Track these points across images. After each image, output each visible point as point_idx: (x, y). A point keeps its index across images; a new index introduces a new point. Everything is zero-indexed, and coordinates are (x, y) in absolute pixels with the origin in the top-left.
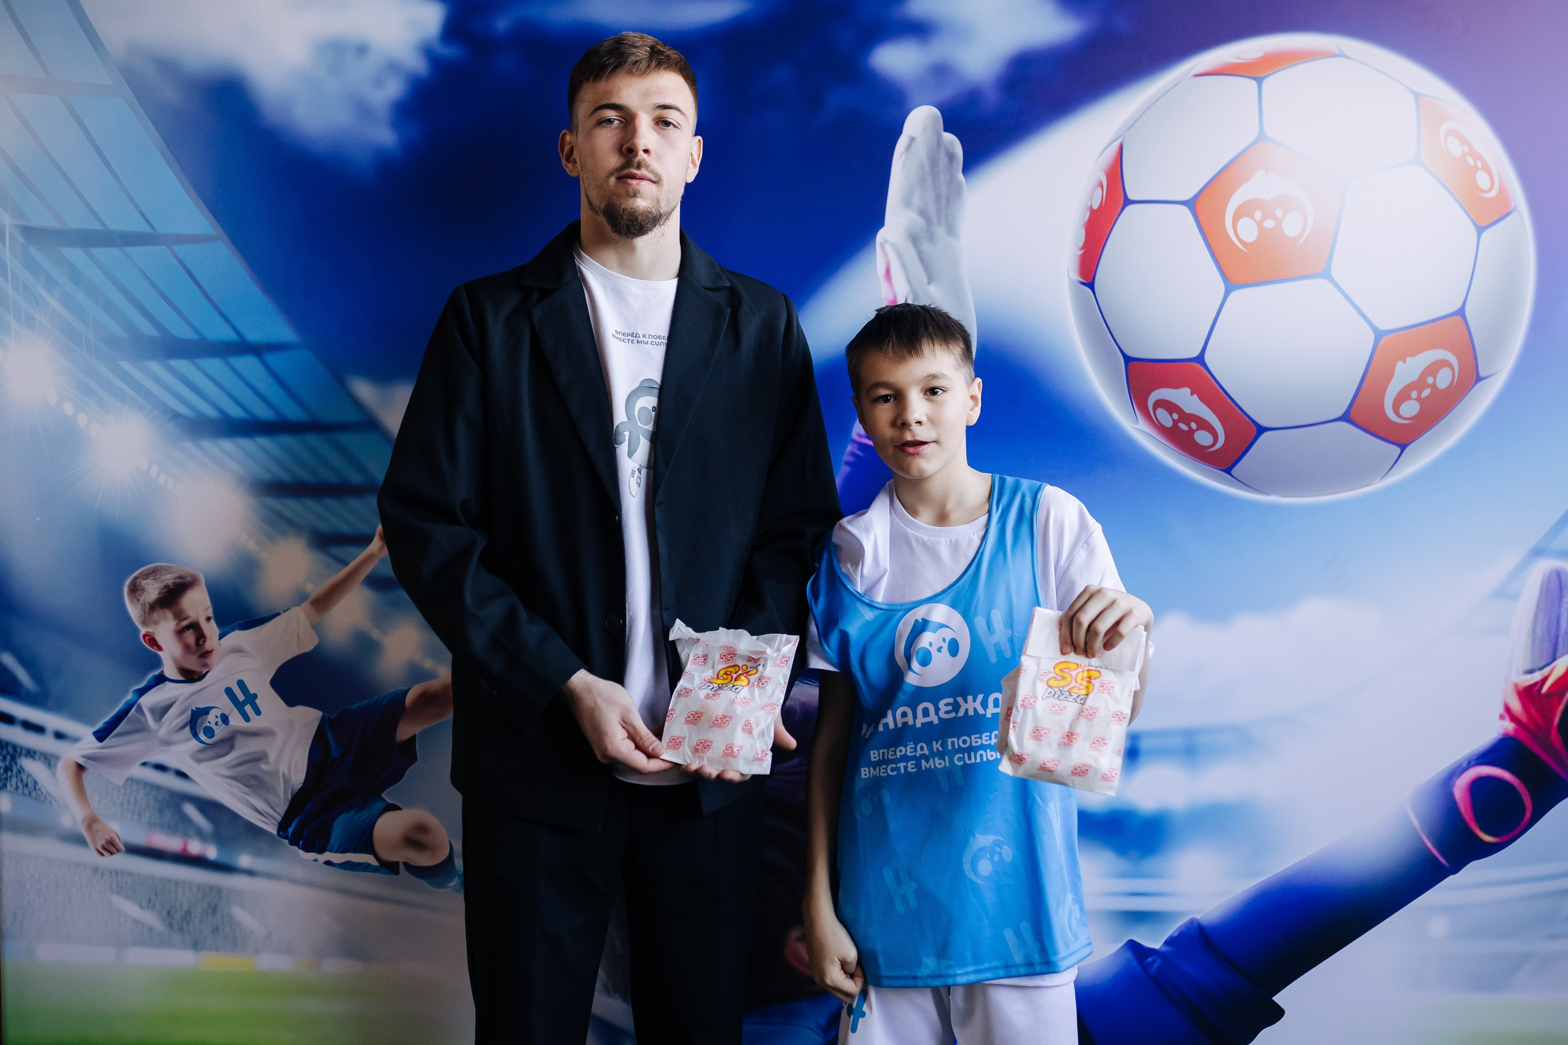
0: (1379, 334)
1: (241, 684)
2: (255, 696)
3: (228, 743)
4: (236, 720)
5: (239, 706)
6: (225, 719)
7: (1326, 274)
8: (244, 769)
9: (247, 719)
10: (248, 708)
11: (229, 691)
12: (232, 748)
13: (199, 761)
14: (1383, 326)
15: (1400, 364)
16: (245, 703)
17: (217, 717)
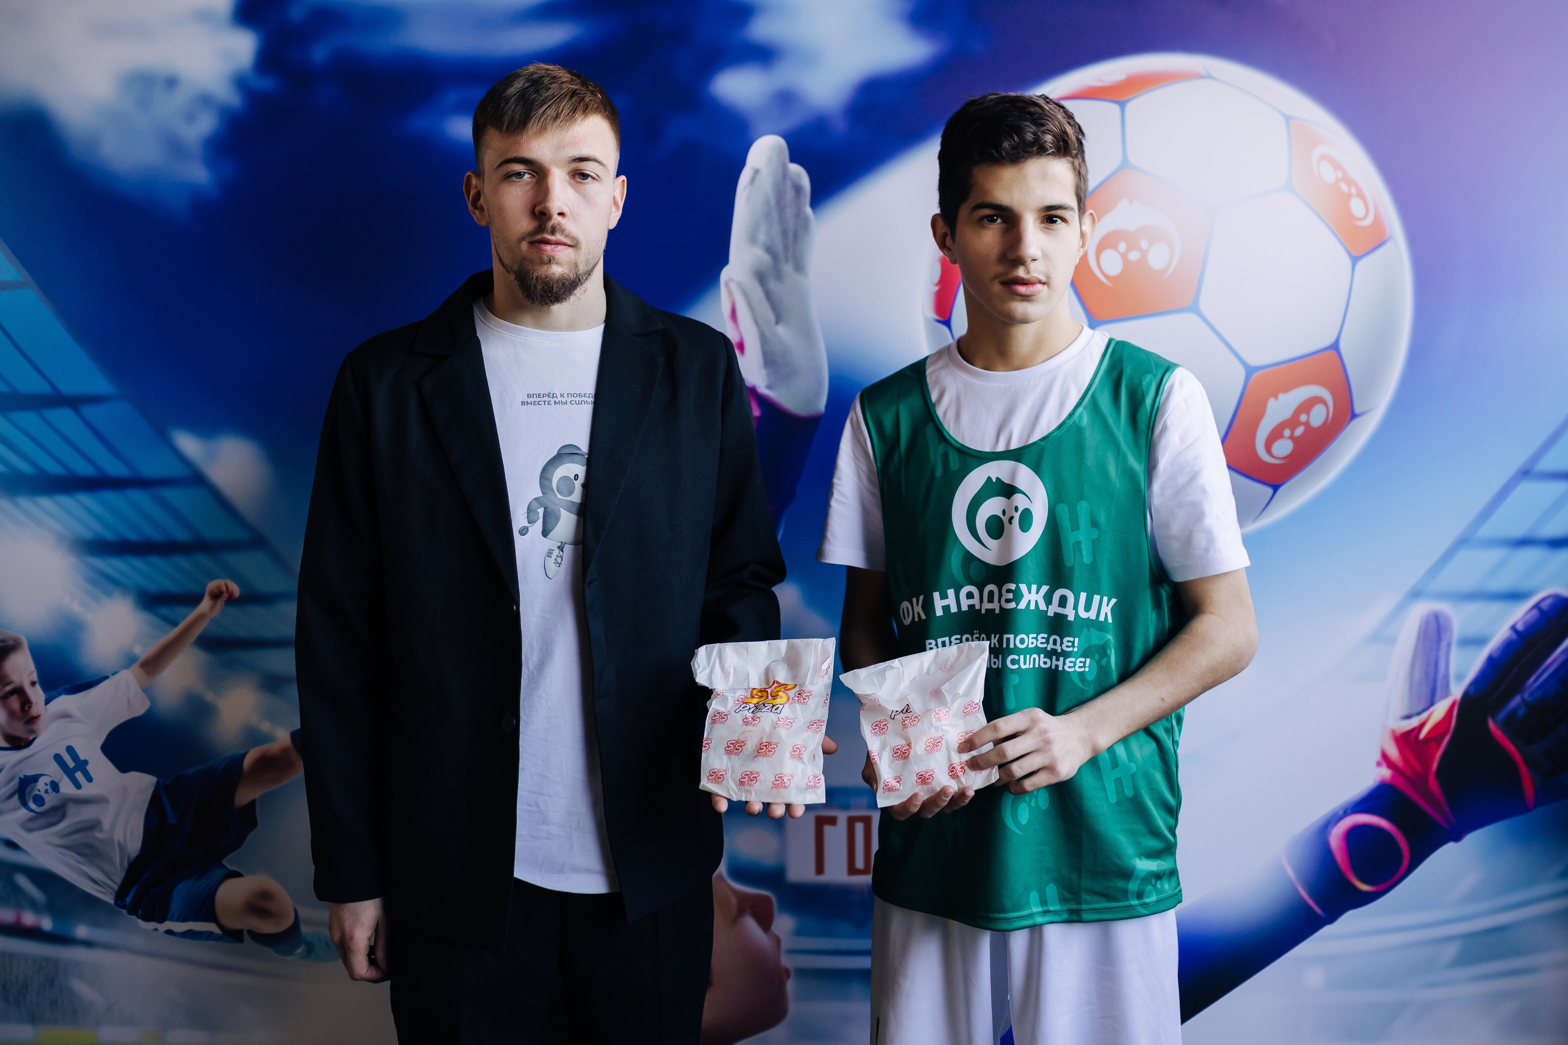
0: (1250, 370)
1: (70, 750)
2: (86, 762)
3: (59, 811)
4: (67, 788)
5: (69, 773)
6: (55, 786)
7: (1194, 308)
8: (77, 837)
9: (78, 786)
10: (79, 775)
11: (58, 758)
12: (63, 816)
13: (30, 830)
14: (1254, 362)
15: (1272, 403)
16: (75, 769)
17: (46, 784)
